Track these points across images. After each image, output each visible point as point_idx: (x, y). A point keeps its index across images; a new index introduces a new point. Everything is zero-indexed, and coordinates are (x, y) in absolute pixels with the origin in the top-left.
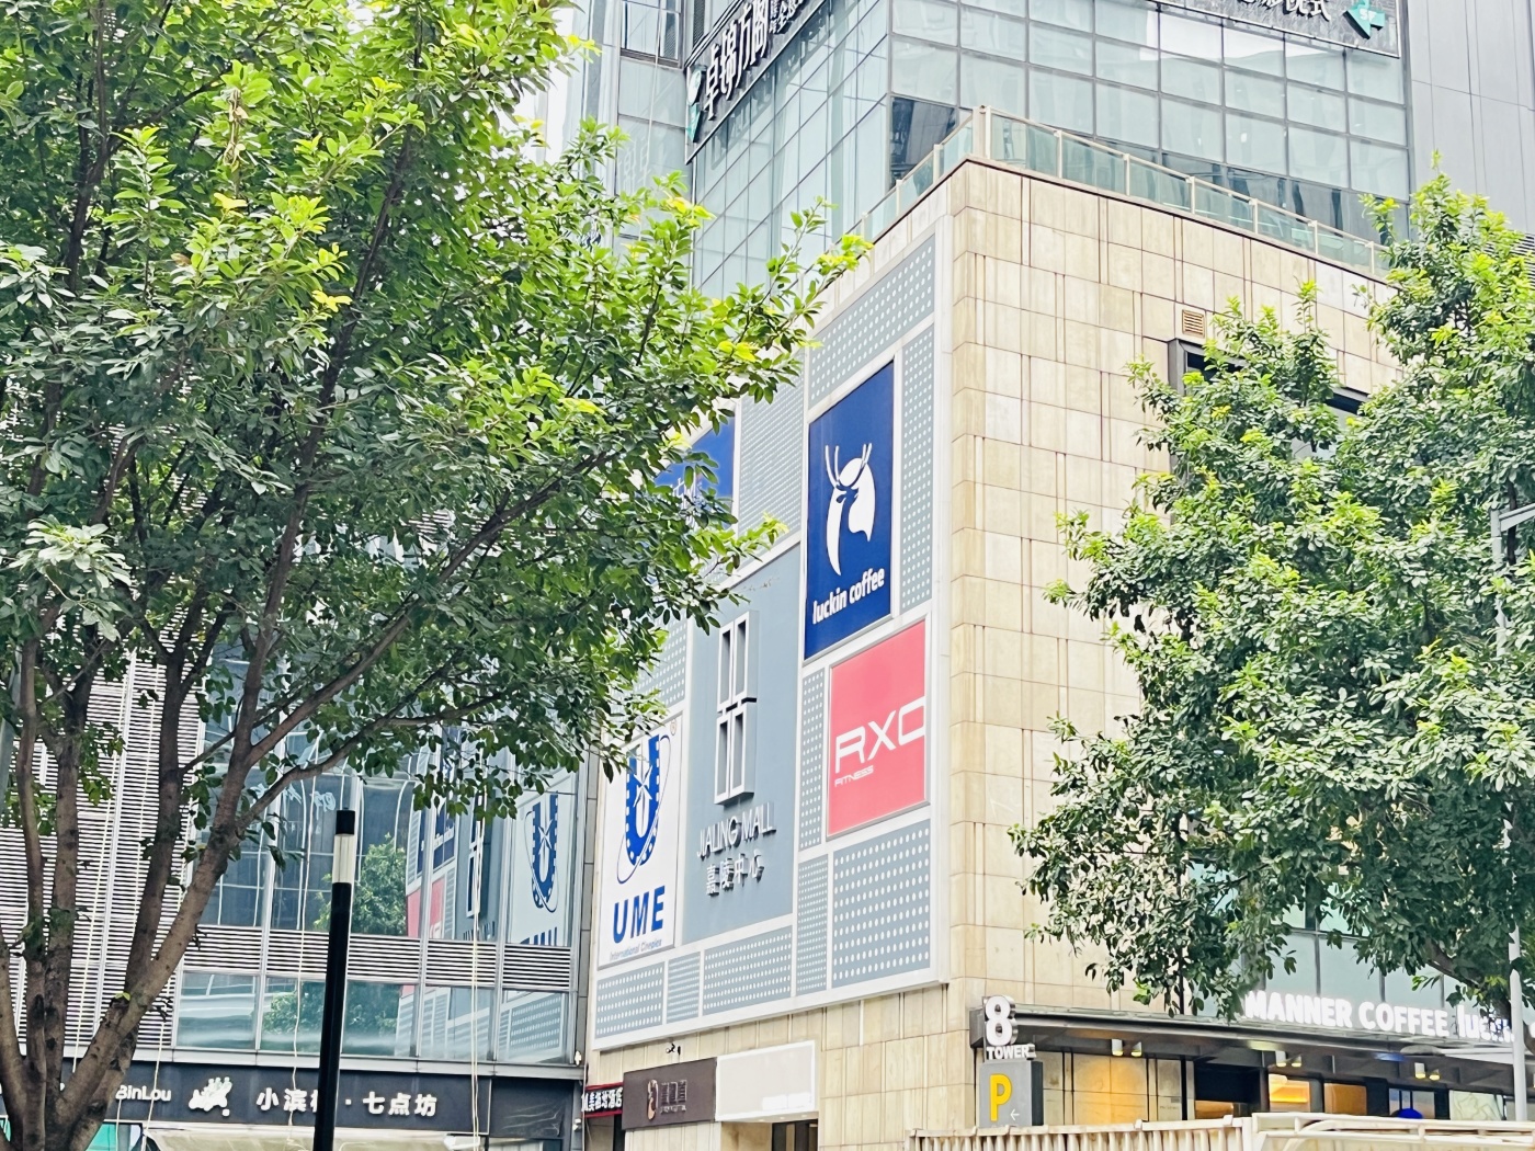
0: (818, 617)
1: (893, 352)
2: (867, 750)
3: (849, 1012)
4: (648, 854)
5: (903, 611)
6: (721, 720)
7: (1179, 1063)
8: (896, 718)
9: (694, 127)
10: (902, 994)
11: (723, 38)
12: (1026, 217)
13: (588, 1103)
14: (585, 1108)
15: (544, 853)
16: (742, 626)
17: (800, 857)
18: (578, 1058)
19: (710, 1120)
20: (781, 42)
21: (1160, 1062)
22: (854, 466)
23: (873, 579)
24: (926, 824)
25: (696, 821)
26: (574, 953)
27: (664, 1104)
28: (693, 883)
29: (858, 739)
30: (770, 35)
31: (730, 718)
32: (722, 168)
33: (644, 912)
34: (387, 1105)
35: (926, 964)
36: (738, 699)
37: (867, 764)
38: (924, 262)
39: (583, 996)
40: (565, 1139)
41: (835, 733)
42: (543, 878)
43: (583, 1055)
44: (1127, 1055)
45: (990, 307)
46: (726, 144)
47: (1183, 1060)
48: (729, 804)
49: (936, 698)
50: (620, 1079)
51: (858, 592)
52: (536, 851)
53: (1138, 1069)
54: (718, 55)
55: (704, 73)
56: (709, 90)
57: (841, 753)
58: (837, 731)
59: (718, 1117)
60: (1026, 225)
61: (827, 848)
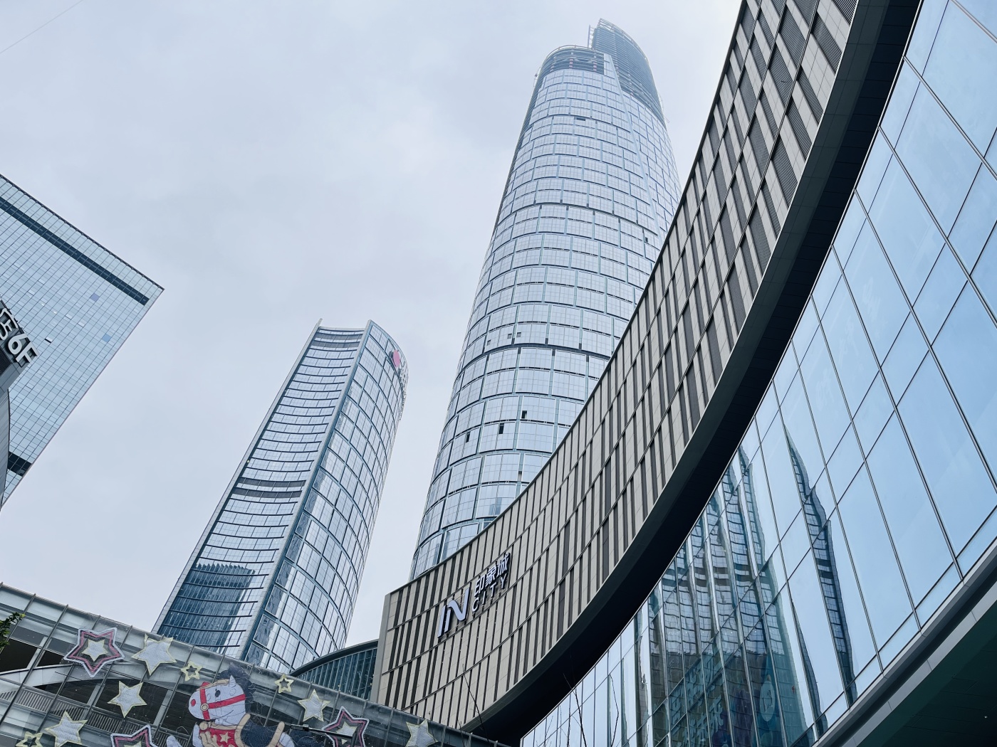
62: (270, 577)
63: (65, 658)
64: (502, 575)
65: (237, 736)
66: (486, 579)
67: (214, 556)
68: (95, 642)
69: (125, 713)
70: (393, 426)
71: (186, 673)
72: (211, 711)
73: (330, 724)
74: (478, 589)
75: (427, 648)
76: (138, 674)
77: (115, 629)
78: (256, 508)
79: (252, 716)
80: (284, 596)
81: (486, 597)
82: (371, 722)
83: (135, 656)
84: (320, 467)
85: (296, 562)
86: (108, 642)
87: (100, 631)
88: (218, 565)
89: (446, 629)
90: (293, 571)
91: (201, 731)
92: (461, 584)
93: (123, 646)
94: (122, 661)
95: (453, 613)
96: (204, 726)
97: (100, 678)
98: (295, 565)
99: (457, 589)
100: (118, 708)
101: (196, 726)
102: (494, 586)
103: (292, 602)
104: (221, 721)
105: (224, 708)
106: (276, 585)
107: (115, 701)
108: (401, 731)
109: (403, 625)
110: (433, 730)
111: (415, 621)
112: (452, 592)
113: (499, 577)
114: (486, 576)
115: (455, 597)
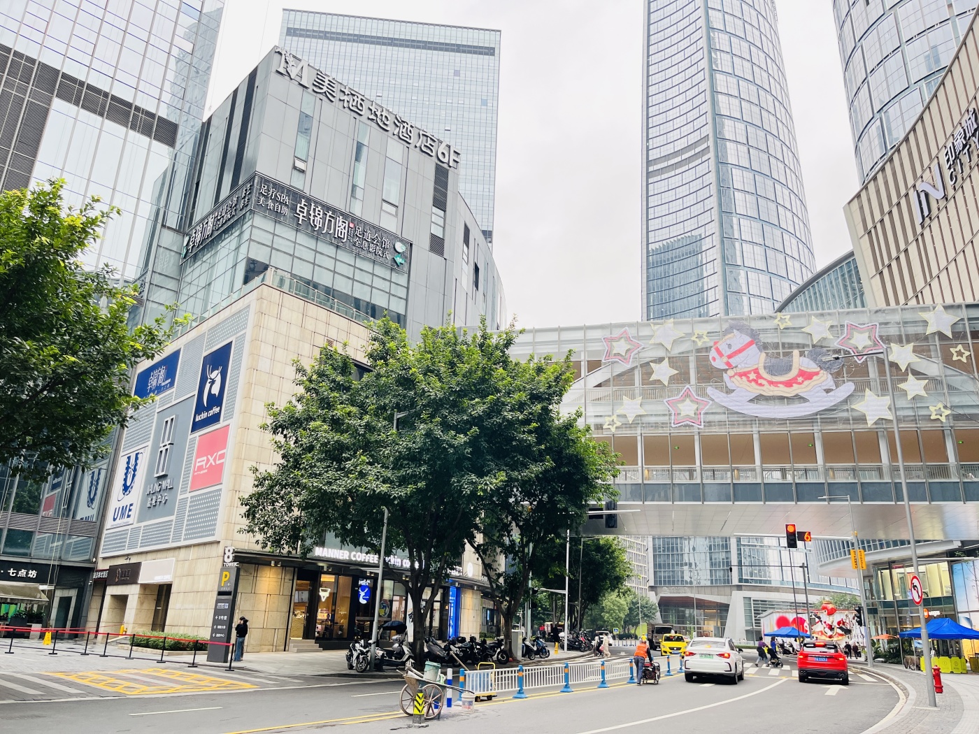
0: (197, 420)
1: (233, 339)
2: (206, 464)
3: (188, 549)
4: (130, 492)
5: (224, 421)
6: (160, 450)
7: (293, 569)
8: (216, 456)
9: (184, 253)
10: (205, 544)
11: (198, 228)
12: (280, 304)
13: (96, 576)
14: (94, 577)
15: (93, 488)
16: (172, 419)
17: (179, 497)
18: (94, 560)
19: (136, 583)
20: (216, 234)
21: (287, 568)
22: (216, 372)
23: (216, 410)
24: (221, 489)
25: (147, 482)
26: (98, 523)
27: (122, 577)
28: (143, 503)
29: (204, 461)
30: (213, 231)
31: (164, 449)
32: (192, 269)
33: (125, 511)
34: (17, 573)
35: (213, 535)
36: (167, 443)
37: (206, 469)
38: (246, 312)
39: (99, 538)
40: (86, 587)
41: (197, 458)
42: (92, 497)
43: (96, 559)
44: (276, 565)
45: (265, 330)
46: (194, 261)
47: (295, 568)
48: (160, 478)
49: (230, 450)
50: (108, 568)
51: (211, 413)
52: (91, 487)
53: (280, 570)
54: (195, 233)
55: (190, 238)
56: (191, 243)
57: (198, 464)
58: (198, 457)
59: (139, 582)
60: (280, 306)
61: (189, 495)
62: (717, 234)
63: (603, 361)
64: (974, 135)
65: (763, 372)
66: (954, 147)
67: (660, 238)
68: (618, 343)
69: (666, 383)
70: (772, 32)
71: (697, 340)
72: (730, 361)
73: (841, 338)
74: (948, 160)
75: (911, 238)
76: (661, 353)
77: (627, 328)
78: (675, 181)
79: (767, 354)
80: (737, 245)
81: (961, 164)
82: (880, 324)
83: (652, 341)
84: (717, 115)
85: (734, 211)
86: (628, 339)
87: (616, 333)
88: (667, 243)
89: (926, 213)
90: (735, 221)
91: (731, 377)
92: (926, 162)
93: (638, 338)
94: (644, 348)
95: (927, 195)
96: (731, 373)
97: (635, 365)
98: (734, 214)
99: (923, 170)
100: (659, 381)
101: (724, 375)
102: (968, 150)
103: (746, 247)
104: (743, 365)
105: (741, 355)
106: (726, 238)
107: (654, 377)
108: (916, 322)
109: (875, 227)
110: (950, 311)
111: (887, 219)
112: (918, 175)
113: (970, 137)
114: (953, 143)
115: (924, 178)
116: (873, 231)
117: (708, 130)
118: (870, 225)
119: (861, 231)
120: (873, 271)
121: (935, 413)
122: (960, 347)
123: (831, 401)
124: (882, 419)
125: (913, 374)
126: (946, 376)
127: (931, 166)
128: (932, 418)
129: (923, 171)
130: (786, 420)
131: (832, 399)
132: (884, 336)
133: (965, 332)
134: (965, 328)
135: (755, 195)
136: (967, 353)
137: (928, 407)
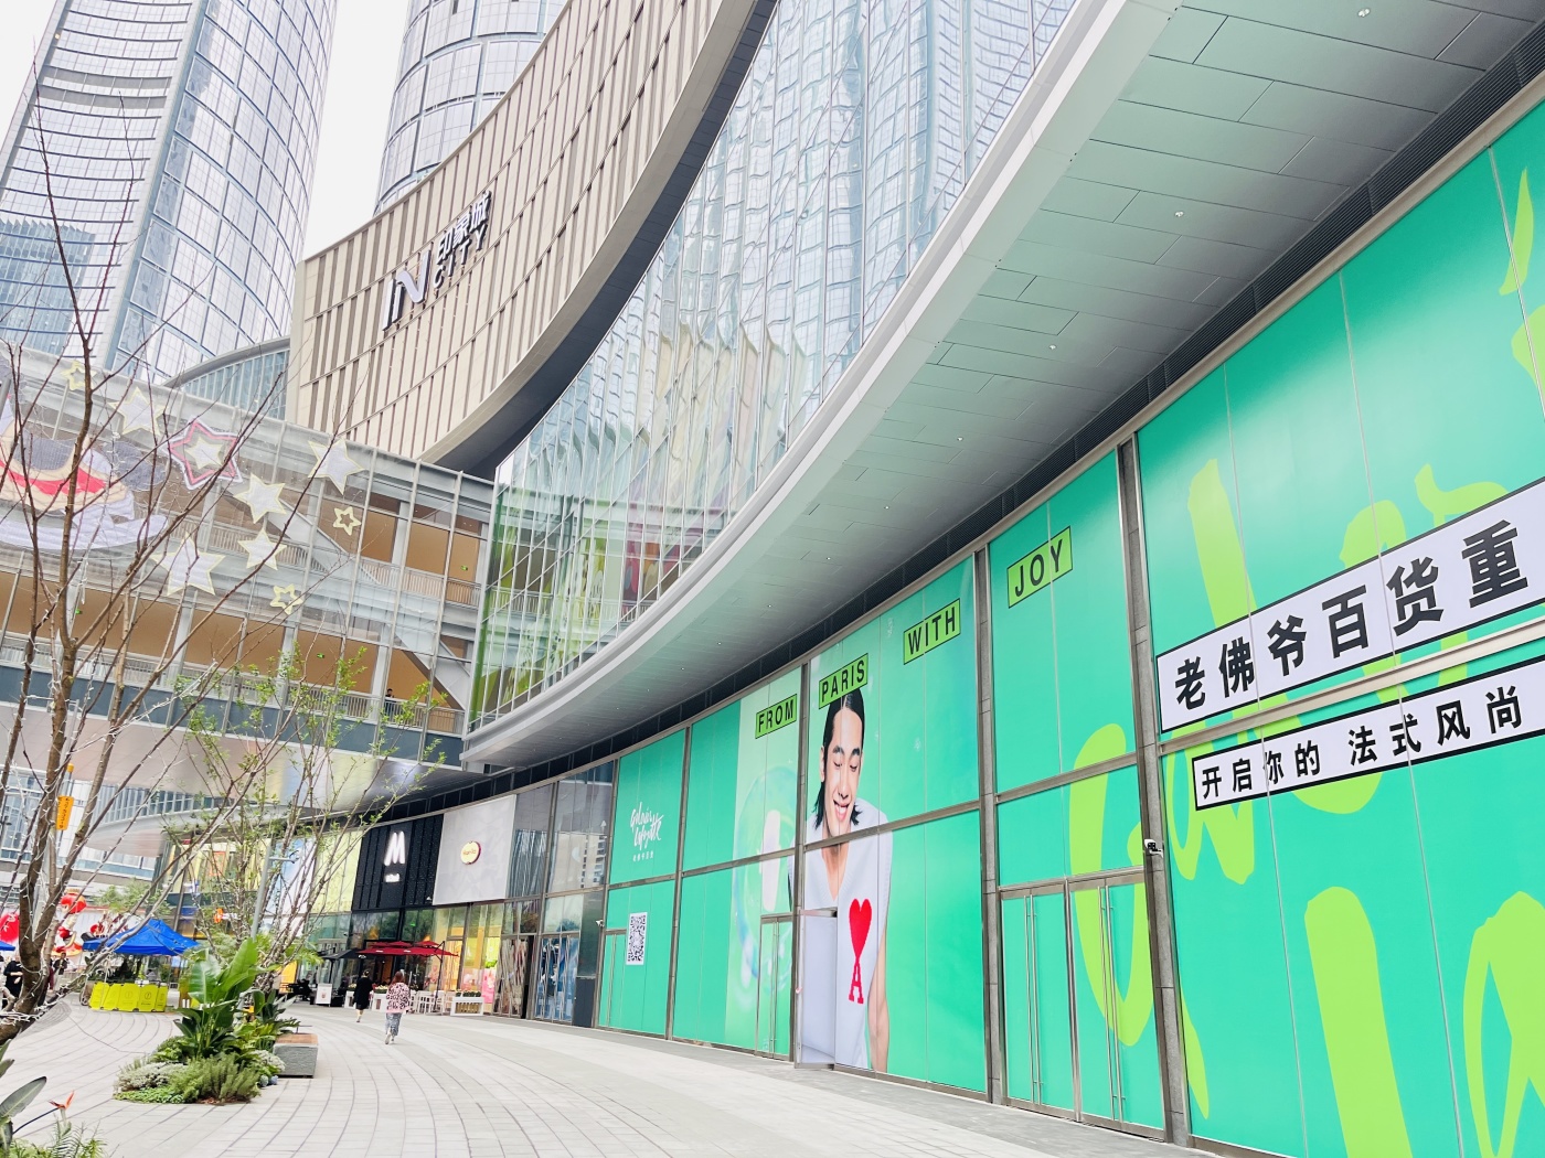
62: (132, 247)
64: (479, 228)
66: (453, 235)
74: (442, 252)
75: (367, 345)
81: (454, 264)
84: (196, 54)
85: (174, 223)
89: (394, 317)
90: (171, 239)
92: (417, 245)
95: (403, 291)
98: (173, 229)
99: (410, 253)
102: (467, 247)
103: (176, 289)
106: (144, 261)
108: (299, 454)
109: (329, 312)
110: (356, 454)
111: (347, 305)
112: (404, 259)
113: (474, 230)
114: (454, 230)
115: (409, 267)
116: (325, 315)
117: (172, 70)
118: (324, 307)
119: (310, 312)
120: (306, 377)
121: (279, 598)
122: (349, 511)
123: (118, 538)
124: (196, 589)
125: (268, 530)
126: (314, 547)
127: (422, 253)
128: (273, 604)
129: (411, 255)
130: (20, 550)
131: (120, 534)
132: (244, 459)
133: (364, 492)
134: (367, 486)
135: (220, 214)
136: (356, 523)
137: (272, 587)
